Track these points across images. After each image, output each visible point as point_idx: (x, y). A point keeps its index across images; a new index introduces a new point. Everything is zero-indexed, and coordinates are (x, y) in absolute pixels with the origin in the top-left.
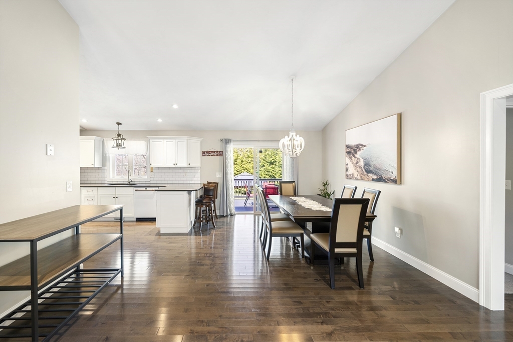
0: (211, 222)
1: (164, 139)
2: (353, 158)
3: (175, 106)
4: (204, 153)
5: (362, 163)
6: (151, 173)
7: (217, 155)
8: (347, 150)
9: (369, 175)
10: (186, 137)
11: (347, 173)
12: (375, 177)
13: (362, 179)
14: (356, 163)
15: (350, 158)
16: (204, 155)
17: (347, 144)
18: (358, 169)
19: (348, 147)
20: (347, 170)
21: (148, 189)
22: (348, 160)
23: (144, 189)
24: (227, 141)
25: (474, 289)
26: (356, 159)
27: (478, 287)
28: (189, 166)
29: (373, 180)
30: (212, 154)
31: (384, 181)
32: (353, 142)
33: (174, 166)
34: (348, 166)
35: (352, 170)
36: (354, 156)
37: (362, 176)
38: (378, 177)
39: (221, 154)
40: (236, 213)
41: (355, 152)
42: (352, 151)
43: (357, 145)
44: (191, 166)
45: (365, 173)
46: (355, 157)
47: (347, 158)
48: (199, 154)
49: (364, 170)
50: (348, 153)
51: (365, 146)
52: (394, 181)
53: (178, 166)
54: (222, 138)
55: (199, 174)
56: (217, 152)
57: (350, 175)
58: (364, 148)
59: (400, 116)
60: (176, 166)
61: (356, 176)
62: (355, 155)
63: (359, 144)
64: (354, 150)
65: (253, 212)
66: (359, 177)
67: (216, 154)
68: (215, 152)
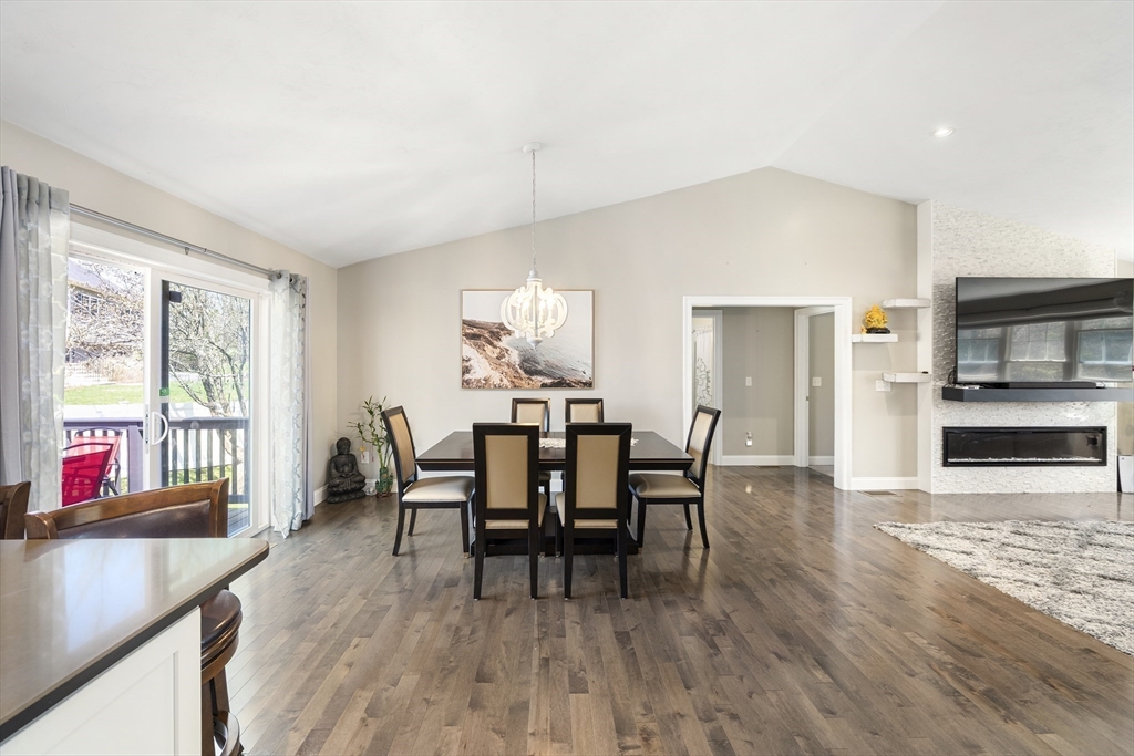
2: (488, 348)
5: (515, 357)
8: (468, 331)
9: (533, 378)
11: (467, 376)
12: (548, 381)
13: (515, 387)
14: (498, 358)
15: (480, 348)
17: (467, 317)
18: (506, 369)
19: (469, 324)
20: (466, 370)
22: (469, 350)
26: (498, 350)
29: (544, 386)
31: (569, 386)
32: (485, 317)
34: (471, 362)
35: (483, 371)
36: (491, 344)
37: (516, 380)
38: (556, 381)
41: (496, 336)
42: (483, 334)
43: (501, 324)
45: (524, 375)
46: (495, 347)
47: (466, 346)
49: (520, 371)
50: (472, 337)
52: (589, 385)
57: (479, 381)
59: (594, 294)
61: (497, 382)
62: (495, 343)
64: (491, 332)
66: (506, 382)
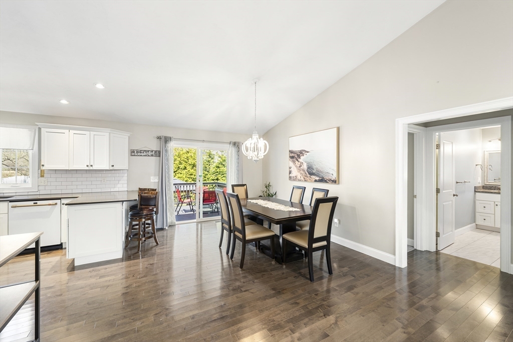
0: (153, 239)
1: (70, 129)
2: (297, 162)
3: (100, 86)
4: (134, 152)
5: (305, 167)
6: (42, 178)
7: (152, 155)
8: (291, 155)
9: (312, 177)
10: (108, 130)
11: (291, 175)
12: (317, 178)
13: (305, 181)
14: (300, 167)
15: (294, 162)
16: (133, 154)
17: (290, 149)
18: (302, 172)
19: (291, 152)
20: (290, 172)
21: (39, 203)
22: (291, 164)
23: (32, 203)
24: (167, 140)
25: (392, 256)
26: (299, 163)
27: (394, 254)
28: (112, 168)
29: (316, 181)
30: (145, 154)
31: (326, 182)
32: (296, 148)
33: (87, 168)
34: (292, 169)
35: (295, 173)
36: (297, 160)
37: (305, 177)
38: (320, 179)
39: (158, 154)
40: (177, 223)
41: (299, 156)
42: (295, 156)
43: (300, 151)
44: (115, 168)
45: (308, 175)
46: (299, 162)
47: (290, 162)
48: (127, 153)
49: (307, 173)
50: (292, 157)
51: (308, 152)
52: (334, 182)
53: (94, 168)
54: (159, 135)
55: (125, 178)
56: (152, 151)
57: (293, 177)
58: (307, 154)
59: (338, 129)
60: (91, 168)
61: (299, 178)
62: (299, 160)
63: (303, 150)
64: (298, 155)
65: (195, 220)
66: (302, 178)
67: (150, 153)
68: (149, 151)
